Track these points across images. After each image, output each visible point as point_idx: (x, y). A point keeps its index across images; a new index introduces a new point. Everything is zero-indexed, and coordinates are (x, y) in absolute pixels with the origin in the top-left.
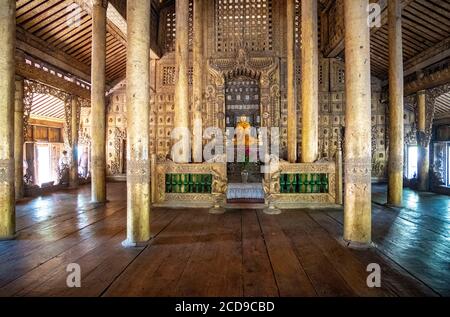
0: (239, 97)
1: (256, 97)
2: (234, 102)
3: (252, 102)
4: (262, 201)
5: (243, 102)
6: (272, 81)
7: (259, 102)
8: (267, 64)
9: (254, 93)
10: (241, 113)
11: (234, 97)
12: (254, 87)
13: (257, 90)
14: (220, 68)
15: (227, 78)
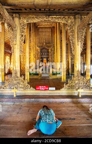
0: (44, 54)
1: (48, 54)
2: (43, 55)
3: (47, 55)
4: (49, 77)
5: (45, 55)
6: (52, 50)
7: (48, 55)
8: (51, 46)
9: (47, 53)
10: (44, 58)
11: (43, 54)
12: (47, 51)
13: (48, 52)
14: (39, 47)
15: (41, 49)
